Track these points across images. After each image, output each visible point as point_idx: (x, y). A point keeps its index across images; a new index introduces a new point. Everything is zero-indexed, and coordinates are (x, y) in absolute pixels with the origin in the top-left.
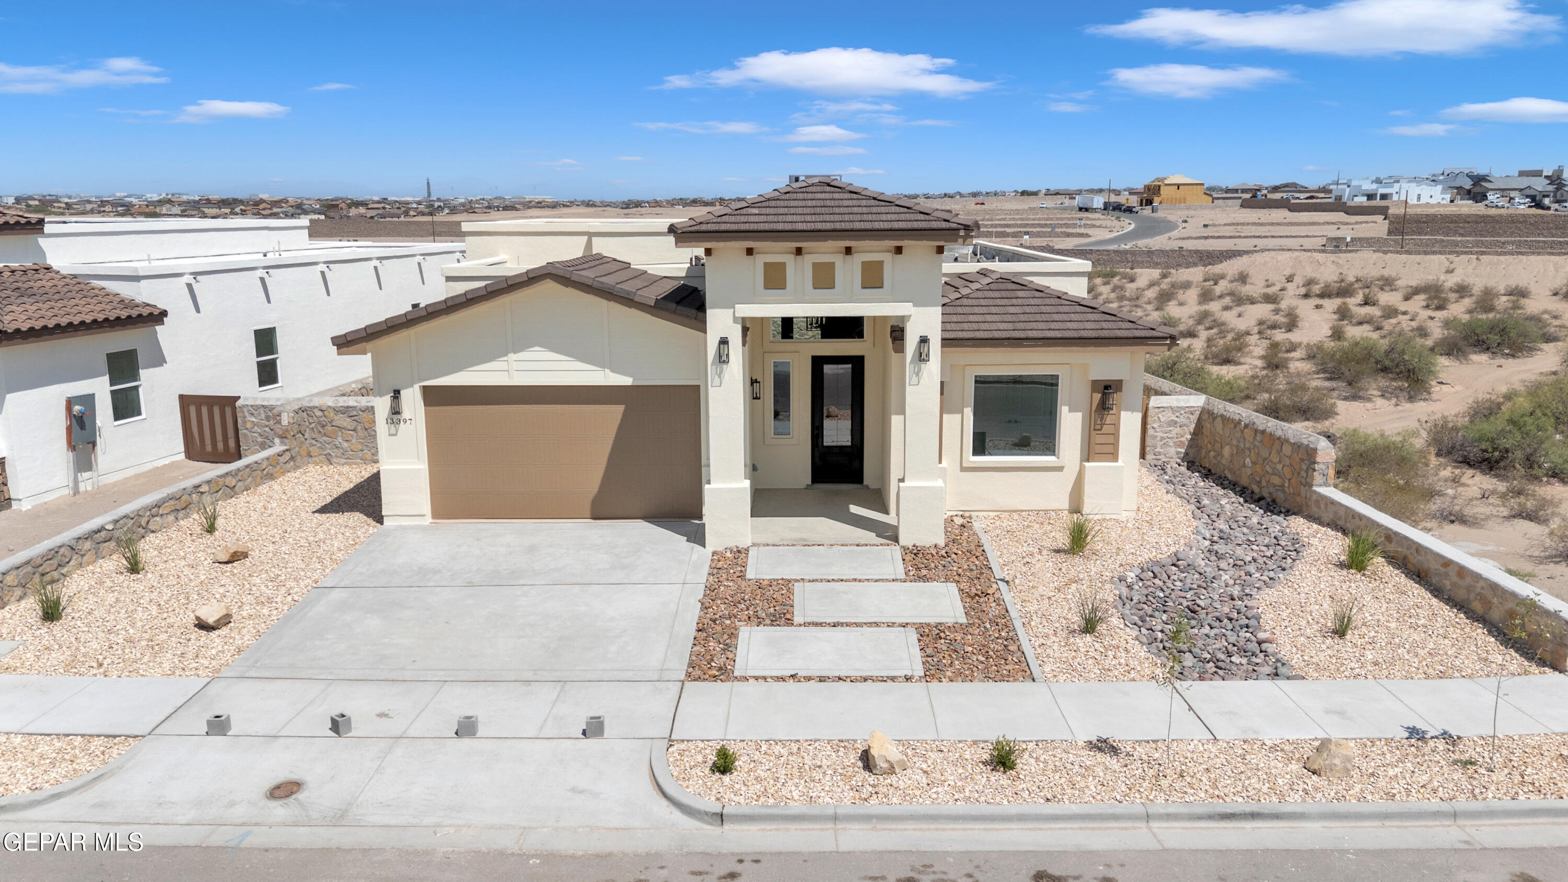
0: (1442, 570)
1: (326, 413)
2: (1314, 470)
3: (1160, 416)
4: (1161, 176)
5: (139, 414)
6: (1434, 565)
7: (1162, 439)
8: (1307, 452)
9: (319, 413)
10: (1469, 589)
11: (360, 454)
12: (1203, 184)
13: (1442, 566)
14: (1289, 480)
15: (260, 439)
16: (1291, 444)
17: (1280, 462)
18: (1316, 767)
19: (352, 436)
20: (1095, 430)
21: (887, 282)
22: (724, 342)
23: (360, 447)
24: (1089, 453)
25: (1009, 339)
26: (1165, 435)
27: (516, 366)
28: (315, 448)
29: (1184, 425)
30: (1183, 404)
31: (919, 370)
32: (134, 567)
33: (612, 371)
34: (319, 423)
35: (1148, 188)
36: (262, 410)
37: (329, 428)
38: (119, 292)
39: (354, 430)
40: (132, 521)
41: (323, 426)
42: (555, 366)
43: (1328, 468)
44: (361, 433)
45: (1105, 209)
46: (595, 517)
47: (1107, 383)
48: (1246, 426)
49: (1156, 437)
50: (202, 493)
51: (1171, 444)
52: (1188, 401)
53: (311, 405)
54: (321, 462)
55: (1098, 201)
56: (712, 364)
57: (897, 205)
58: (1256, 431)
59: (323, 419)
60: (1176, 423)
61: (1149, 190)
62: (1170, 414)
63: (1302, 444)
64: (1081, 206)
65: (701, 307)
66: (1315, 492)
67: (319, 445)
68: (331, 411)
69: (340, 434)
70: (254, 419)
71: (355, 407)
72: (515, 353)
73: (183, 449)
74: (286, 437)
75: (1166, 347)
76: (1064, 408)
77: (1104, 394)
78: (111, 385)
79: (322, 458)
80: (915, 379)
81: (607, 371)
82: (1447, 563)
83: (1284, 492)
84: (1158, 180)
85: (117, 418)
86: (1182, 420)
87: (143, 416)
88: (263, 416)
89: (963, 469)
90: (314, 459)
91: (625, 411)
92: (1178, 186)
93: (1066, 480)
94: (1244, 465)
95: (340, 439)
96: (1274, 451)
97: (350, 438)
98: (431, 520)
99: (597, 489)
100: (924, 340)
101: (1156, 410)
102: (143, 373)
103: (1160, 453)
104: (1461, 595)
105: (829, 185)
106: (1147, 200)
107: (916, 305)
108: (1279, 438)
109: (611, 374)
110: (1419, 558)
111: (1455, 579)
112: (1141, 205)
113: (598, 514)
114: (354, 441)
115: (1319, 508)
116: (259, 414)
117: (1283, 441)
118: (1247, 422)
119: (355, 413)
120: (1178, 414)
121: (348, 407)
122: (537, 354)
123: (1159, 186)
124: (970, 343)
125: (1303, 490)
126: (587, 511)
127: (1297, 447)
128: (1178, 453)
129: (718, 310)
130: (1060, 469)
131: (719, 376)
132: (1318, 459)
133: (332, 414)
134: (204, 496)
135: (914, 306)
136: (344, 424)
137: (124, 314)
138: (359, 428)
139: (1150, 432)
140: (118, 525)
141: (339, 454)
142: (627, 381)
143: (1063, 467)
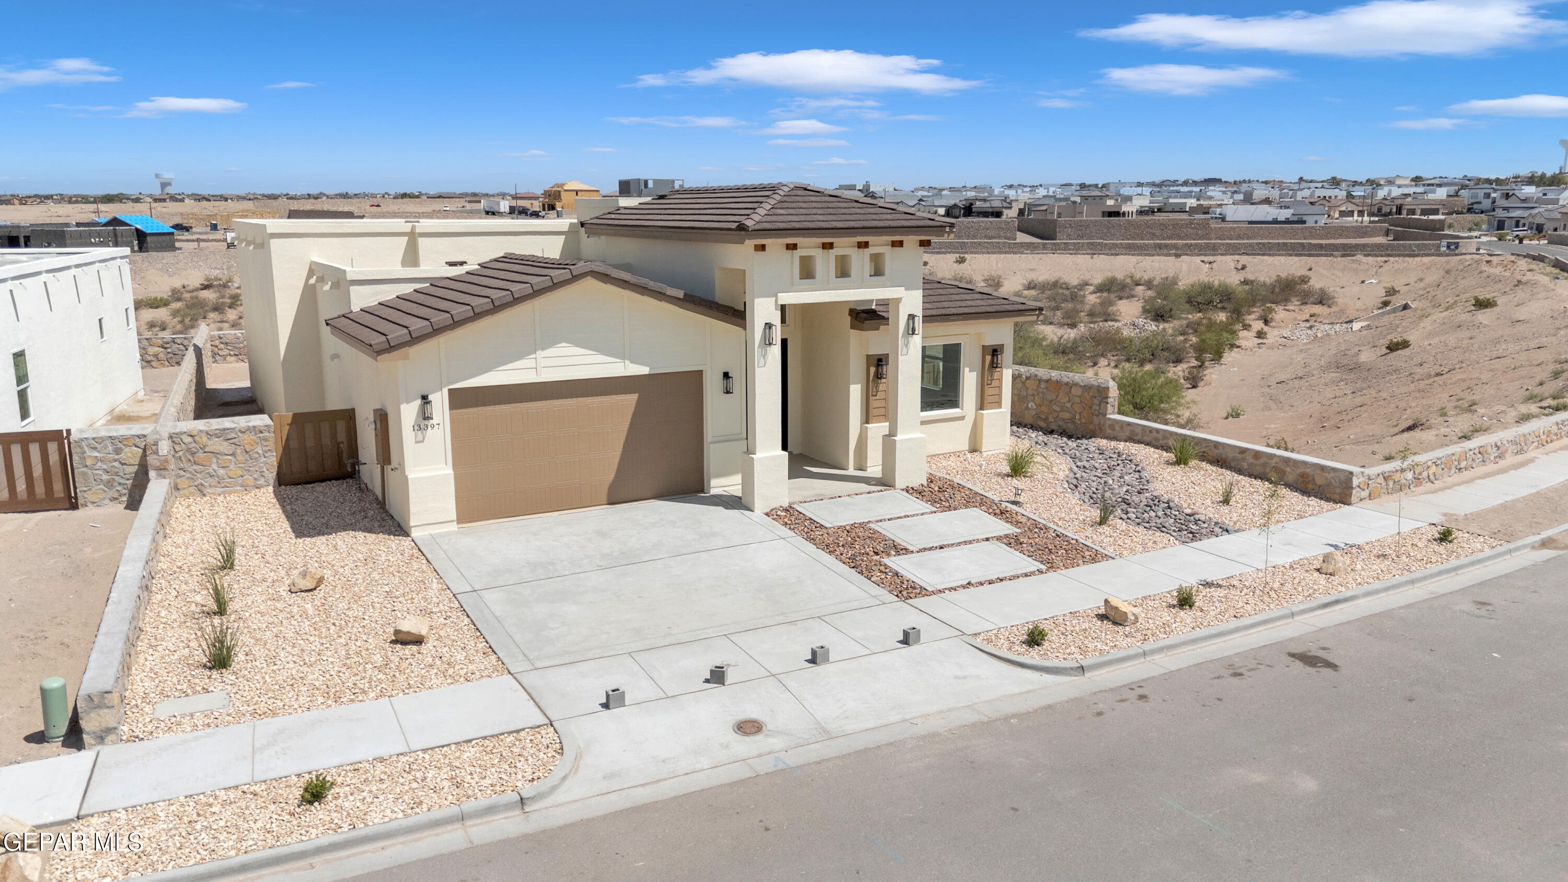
0: (1240, 456)
1: (197, 438)
2: (1107, 403)
4: (560, 182)
6: (1231, 455)
8: (1098, 390)
9: (188, 440)
10: (1265, 465)
11: (240, 480)
12: (598, 191)
13: (1239, 453)
14: (1080, 413)
15: (105, 477)
16: (1081, 386)
17: (1069, 401)
18: (1331, 571)
19: (230, 461)
20: (988, 385)
21: (885, 271)
23: (240, 472)
24: (982, 406)
25: (942, 315)
27: (543, 362)
28: (184, 479)
31: (908, 342)
33: (631, 362)
34: (189, 450)
35: (547, 194)
36: (108, 443)
37: (201, 455)
39: (233, 454)
41: (193, 454)
42: (578, 360)
43: (1116, 401)
44: (241, 457)
45: (510, 213)
46: (611, 503)
47: (994, 348)
48: (1028, 378)
53: (178, 430)
54: (192, 494)
55: (504, 206)
56: (758, 347)
57: (880, 207)
58: (1040, 381)
59: (194, 445)
61: (550, 195)
63: (1093, 385)
64: (487, 209)
66: (1110, 419)
67: (188, 475)
68: (204, 435)
69: (214, 460)
70: (96, 454)
71: (234, 428)
72: (543, 349)
74: (165, 469)
76: (967, 370)
77: (993, 355)
79: (192, 489)
80: (905, 349)
81: (627, 362)
82: (1243, 451)
83: (1074, 423)
84: (558, 185)
88: (110, 449)
90: (182, 492)
91: (638, 399)
92: (577, 192)
93: (965, 428)
94: (1027, 408)
95: (215, 466)
96: (1061, 394)
97: (228, 464)
98: (455, 525)
99: (612, 476)
100: (912, 317)
104: (1258, 470)
105: (806, 189)
106: (549, 205)
107: (907, 288)
108: (1067, 384)
109: (632, 365)
110: (1217, 451)
111: (1251, 460)
112: (544, 210)
113: (613, 500)
114: (232, 467)
115: (1114, 430)
116: (105, 447)
117: (1070, 386)
118: (1028, 375)
119: (233, 435)
121: (224, 429)
122: (564, 350)
123: (559, 192)
124: (939, 318)
125: (1096, 420)
126: (604, 496)
127: (1088, 388)
130: (962, 418)
131: (764, 358)
132: (1110, 395)
133: (205, 439)
135: (903, 289)
136: (221, 449)
138: (239, 451)
141: (213, 484)
142: (644, 370)
143: (964, 417)
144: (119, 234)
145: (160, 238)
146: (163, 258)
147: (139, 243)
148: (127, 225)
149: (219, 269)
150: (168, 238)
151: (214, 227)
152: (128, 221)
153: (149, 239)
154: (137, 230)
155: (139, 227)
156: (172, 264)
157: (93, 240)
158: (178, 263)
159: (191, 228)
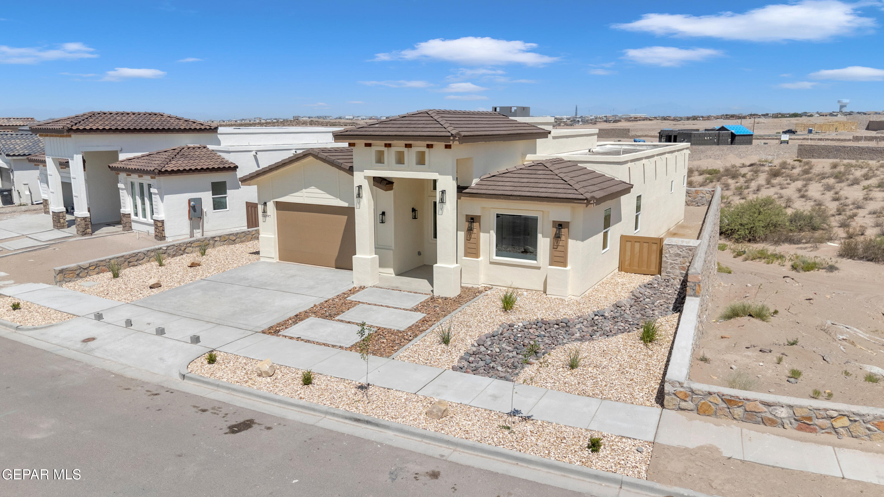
3: (670, 250)
5: (226, 208)
7: (671, 264)
21: (427, 162)
22: (360, 187)
24: (553, 261)
26: (673, 262)
27: (306, 195)
29: (686, 257)
30: (685, 244)
31: (442, 207)
32: (161, 265)
38: (224, 157)
40: (176, 248)
42: (320, 196)
43: (695, 285)
46: (337, 266)
47: (560, 223)
49: (667, 262)
50: (216, 241)
51: (677, 267)
52: (689, 242)
56: (356, 198)
60: (680, 255)
62: (676, 249)
65: (353, 171)
72: (305, 189)
73: (246, 225)
75: (585, 205)
78: (213, 195)
80: (441, 211)
81: (338, 199)
85: (214, 209)
86: (684, 254)
87: (228, 209)
89: (491, 263)
93: (541, 275)
98: (278, 261)
99: (337, 255)
100: (443, 192)
101: (668, 246)
102: (228, 191)
103: (670, 273)
107: (441, 174)
120: (681, 250)
122: (313, 190)
126: (333, 263)
128: (681, 274)
129: (358, 172)
131: (359, 204)
134: (217, 242)
135: (439, 174)
137: (221, 166)
139: (664, 259)
140: (169, 248)
143: (540, 267)
144: (721, 135)
145: (743, 137)
146: (739, 148)
147: (731, 140)
148: (728, 130)
149: (771, 155)
150: (748, 137)
151: (810, 132)
152: (728, 129)
153: (737, 138)
154: (732, 133)
155: (733, 131)
156: (744, 152)
157: (706, 138)
158: (747, 152)
159: (796, 132)
